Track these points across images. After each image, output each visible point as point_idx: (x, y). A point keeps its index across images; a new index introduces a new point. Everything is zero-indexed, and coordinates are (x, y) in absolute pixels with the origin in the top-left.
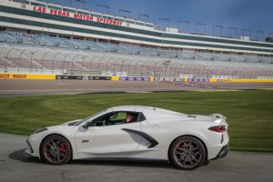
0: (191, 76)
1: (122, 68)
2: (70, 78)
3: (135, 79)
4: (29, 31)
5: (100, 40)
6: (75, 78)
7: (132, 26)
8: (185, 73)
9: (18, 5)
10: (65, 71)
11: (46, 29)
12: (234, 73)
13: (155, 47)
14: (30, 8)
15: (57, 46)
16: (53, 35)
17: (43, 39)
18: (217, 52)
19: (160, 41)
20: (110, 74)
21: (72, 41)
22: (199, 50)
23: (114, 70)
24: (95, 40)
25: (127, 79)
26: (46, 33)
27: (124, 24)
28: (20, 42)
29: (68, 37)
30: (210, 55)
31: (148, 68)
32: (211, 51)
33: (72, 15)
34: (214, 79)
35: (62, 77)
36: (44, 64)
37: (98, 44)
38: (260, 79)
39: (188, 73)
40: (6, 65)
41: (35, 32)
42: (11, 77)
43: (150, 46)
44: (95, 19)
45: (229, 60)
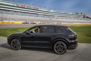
0: (57, 23)
1: (39, 21)
2: (26, 23)
3: (42, 24)
4: (15, 11)
5: (33, 13)
6: (27, 23)
7: (41, 10)
8: (55, 22)
9: (12, 5)
10: (24, 21)
11: (19, 11)
12: (68, 22)
13: (48, 15)
14: (15, 5)
15: (22, 15)
16: (21, 12)
17: (19, 13)
18: (63, 17)
19: (49, 14)
20: (36, 22)
21: (26, 14)
22: (59, 16)
23: (37, 21)
24: (32, 13)
25: (40, 23)
26: (19, 12)
27: (40, 9)
28: (13, 14)
29: (25, 13)
30: (61, 17)
31: (46, 21)
32: (62, 16)
33: (26, 7)
34: (63, 23)
35: (24, 23)
36: (19, 20)
37: (33, 14)
38: (74, 24)
39: (56, 22)
40: (9, 20)
41: (17, 11)
42: (11, 23)
43: (46, 15)
44: (32, 8)
45: (67, 19)
